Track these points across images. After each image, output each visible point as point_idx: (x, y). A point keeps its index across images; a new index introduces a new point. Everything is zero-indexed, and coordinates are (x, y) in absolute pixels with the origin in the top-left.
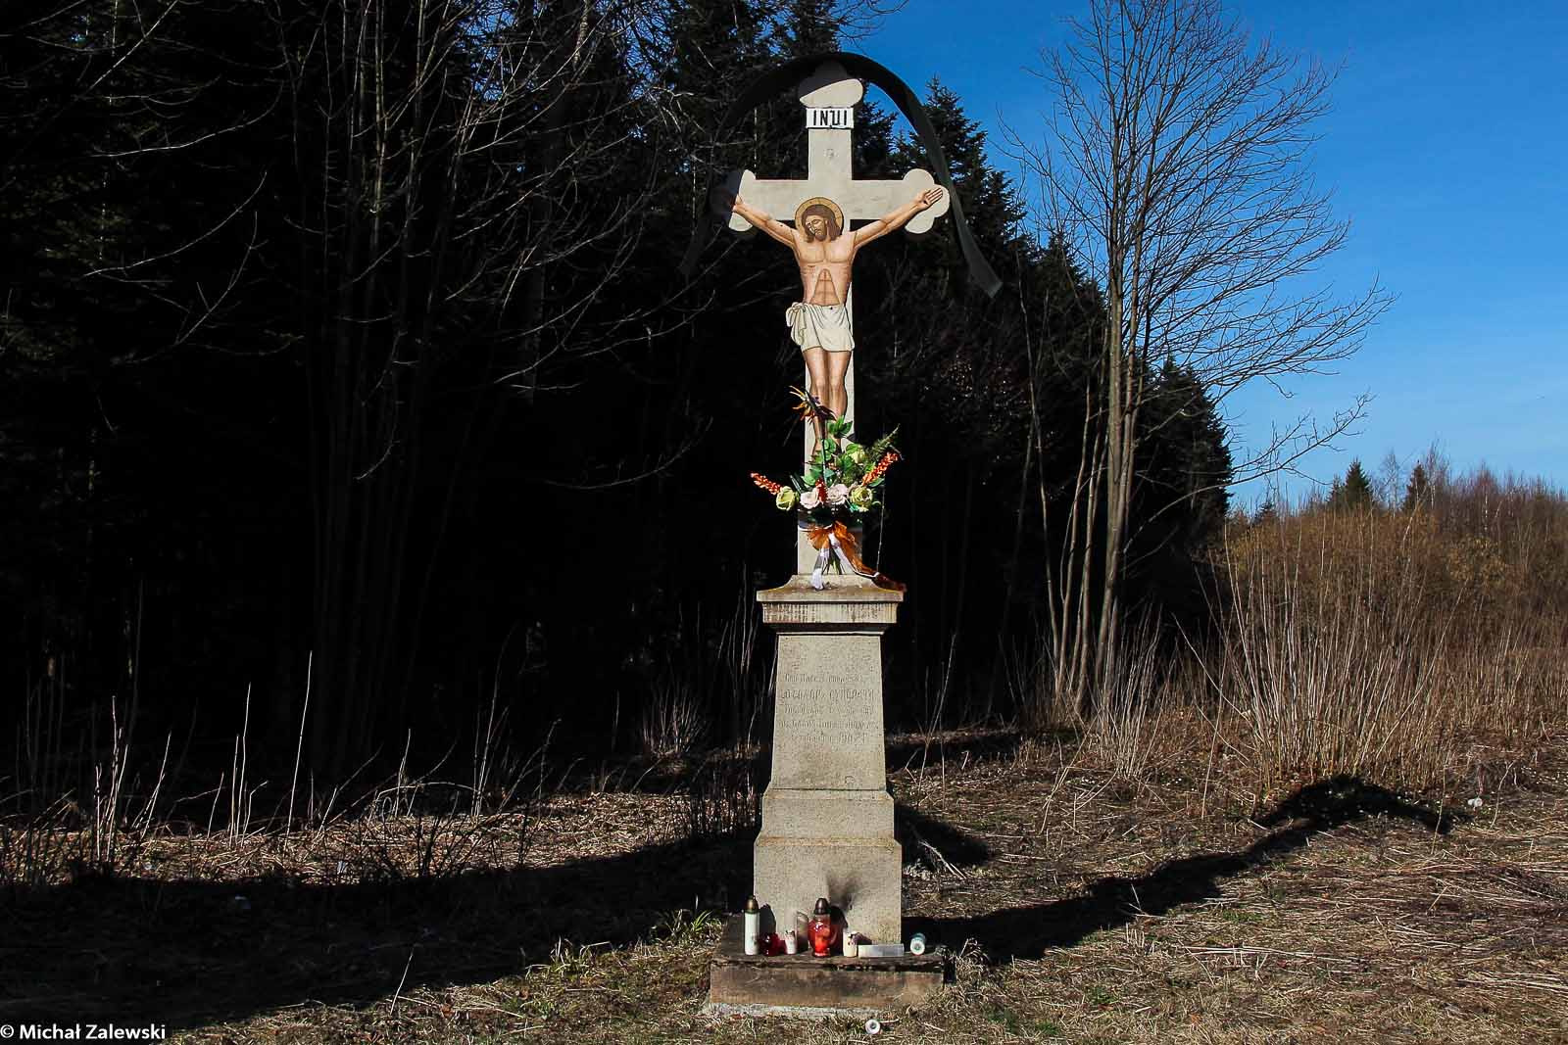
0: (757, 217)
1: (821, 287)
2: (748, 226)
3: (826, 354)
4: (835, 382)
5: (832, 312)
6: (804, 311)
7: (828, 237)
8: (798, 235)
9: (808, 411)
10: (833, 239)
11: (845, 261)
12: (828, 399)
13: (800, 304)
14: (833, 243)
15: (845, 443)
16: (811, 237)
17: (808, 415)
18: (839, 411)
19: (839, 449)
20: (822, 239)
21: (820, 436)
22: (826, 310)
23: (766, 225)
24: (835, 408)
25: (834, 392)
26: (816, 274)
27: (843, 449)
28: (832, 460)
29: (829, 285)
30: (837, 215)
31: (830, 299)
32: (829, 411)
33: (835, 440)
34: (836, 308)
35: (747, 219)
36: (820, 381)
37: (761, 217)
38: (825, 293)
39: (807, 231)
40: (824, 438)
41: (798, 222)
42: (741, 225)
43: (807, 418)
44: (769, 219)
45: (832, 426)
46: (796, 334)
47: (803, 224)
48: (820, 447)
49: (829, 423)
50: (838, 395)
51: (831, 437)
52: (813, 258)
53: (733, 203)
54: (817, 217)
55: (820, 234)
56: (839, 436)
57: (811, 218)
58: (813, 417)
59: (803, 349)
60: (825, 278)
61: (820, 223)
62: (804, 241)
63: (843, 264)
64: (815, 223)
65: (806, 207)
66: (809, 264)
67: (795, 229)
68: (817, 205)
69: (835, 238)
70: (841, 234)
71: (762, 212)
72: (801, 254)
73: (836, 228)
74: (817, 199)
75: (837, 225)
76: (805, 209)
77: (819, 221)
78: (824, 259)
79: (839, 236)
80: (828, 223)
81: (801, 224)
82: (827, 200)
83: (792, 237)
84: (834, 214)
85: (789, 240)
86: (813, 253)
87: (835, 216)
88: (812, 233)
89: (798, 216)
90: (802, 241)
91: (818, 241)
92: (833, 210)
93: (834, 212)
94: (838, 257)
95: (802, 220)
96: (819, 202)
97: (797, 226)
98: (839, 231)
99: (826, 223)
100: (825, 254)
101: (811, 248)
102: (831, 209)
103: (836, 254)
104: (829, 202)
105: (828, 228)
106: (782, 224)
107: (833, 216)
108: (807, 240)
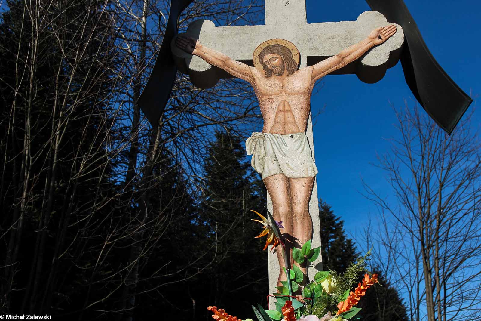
0: (217, 59)
1: (281, 117)
2: (207, 66)
3: (288, 182)
4: (299, 209)
5: (293, 140)
6: (264, 140)
7: (286, 72)
8: (257, 72)
9: (271, 239)
10: (291, 73)
11: (304, 93)
12: (291, 225)
13: (260, 134)
14: (290, 78)
15: (312, 272)
16: (269, 73)
17: (271, 244)
18: (305, 238)
19: (306, 279)
20: (280, 74)
21: (285, 265)
22: (287, 139)
23: (225, 65)
24: (300, 235)
25: (298, 218)
26: (275, 105)
27: (311, 278)
28: (299, 292)
29: (288, 115)
30: (294, 52)
31: (290, 128)
32: (293, 239)
33: (302, 269)
34: (296, 137)
35: (207, 60)
36: (283, 209)
37: (219, 58)
38: (285, 122)
39: (265, 68)
40: (289, 267)
41: (256, 61)
42: (200, 66)
43: (270, 247)
44: (228, 59)
45: (297, 253)
46: (256, 162)
47: (261, 61)
48: (285, 278)
49: (294, 251)
50: (303, 222)
51: (297, 265)
52: (272, 91)
53: (194, 47)
54: (274, 55)
55: (278, 70)
56: (305, 264)
57: (268, 57)
58: (276, 246)
59: (264, 176)
60: (284, 110)
61: (277, 60)
62: (262, 77)
63: (302, 95)
64: (273, 60)
65: (264, 47)
66: (268, 97)
67: (254, 66)
68: (275, 45)
69: (293, 73)
70: (298, 69)
71: (221, 53)
72: (260, 88)
73: (293, 64)
74: (274, 40)
75: (294, 62)
76: (263, 49)
77: (276, 58)
78: (283, 92)
79: (296, 71)
80: (285, 60)
81: (259, 62)
82: (283, 41)
83: (250, 74)
84: (291, 52)
85: (248, 76)
86: (272, 87)
87: (291, 54)
88: (270, 69)
89: (256, 55)
90: (260, 76)
91: (276, 76)
92: (290, 49)
93: (291, 51)
94: (296, 89)
95: (260, 59)
96: (276, 42)
97: (255, 64)
98: (296, 67)
99: (283, 60)
100: (283, 87)
101: (270, 82)
102: (288, 48)
103: (294, 86)
104: (286, 42)
105: (285, 64)
106: (240, 63)
107: (290, 54)
108: (266, 75)
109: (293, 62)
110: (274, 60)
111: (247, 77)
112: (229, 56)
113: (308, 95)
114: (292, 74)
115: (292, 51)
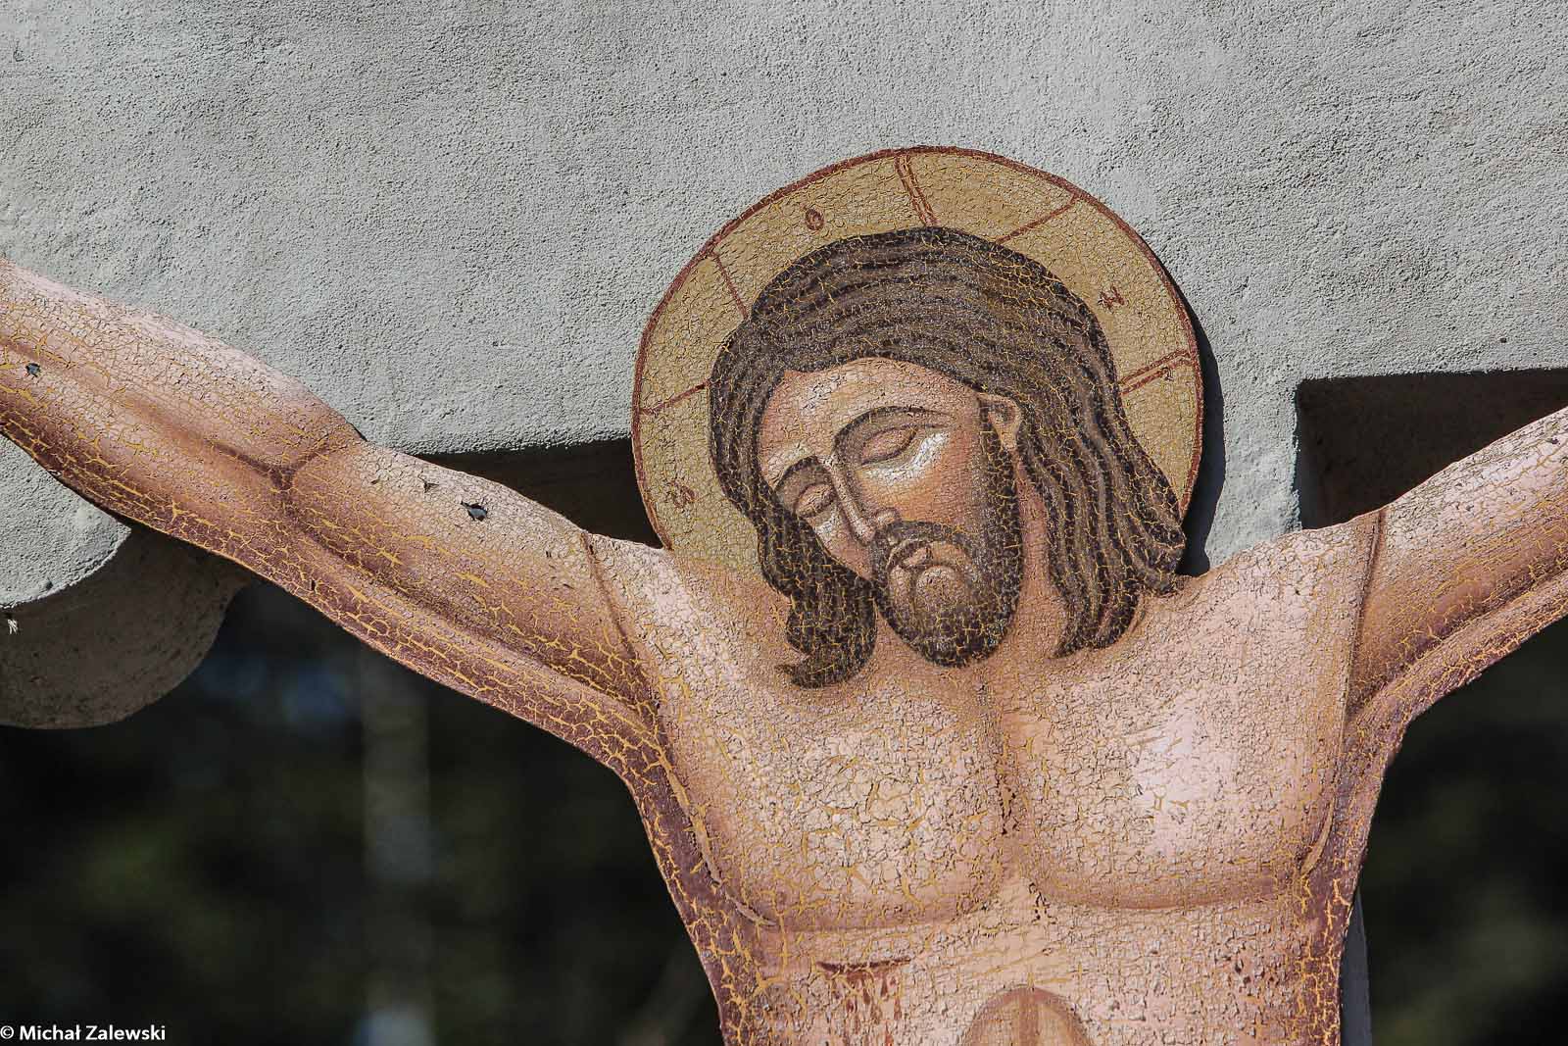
7: (1042, 609)
8: (686, 612)
10: (1102, 621)
11: (1259, 891)
14: (1091, 682)
16: (831, 622)
20: (969, 641)
23: (298, 518)
30: (1134, 339)
35: (59, 459)
37: (216, 424)
39: (790, 556)
41: (677, 460)
44: (333, 439)
47: (736, 468)
52: (876, 868)
54: (894, 384)
55: (940, 579)
57: (813, 405)
61: (932, 444)
62: (755, 675)
63: (1248, 919)
64: (877, 448)
65: (766, 275)
66: (828, 946)
67: (650, 537)
68: (897, 238)
69: (1125, 618)
70: (1193, 564)
71: (237, 361)
72: (731, 826)
73: (1121, 494)
74: (887, 167)
75: (1134, 465)
76: (750, 299)
77: (917, 421)
78: (1006, 872)
79: (1166, 591)
80: (1029, 440)
81: (709, 472)
82: (1003, 175)
83: (607, 643)
84: (1095, 337)
85: (577, 672)
86: (878, 810)
87: (1105, 357)
88: (845, 574)
89: (673, 387)
90: (733, 674)
91: (920, 663)
92: (1088, 288)
93: (1103, 315)
94: (1169, 839)
95: (717, 431)
96: (917, 196)
97: (662, 511)
98: (1159, 533)
99: (1009, 442)
100: (1012, 806)
101: (845, 745)
102: (1060, 272)
103: (1145, 803)
104: (1037, 200)
105: (1030, 504)
106: (478, 488)
107: (1092, 358)
108: (796, 657)
109: (1129, 469)
110: (892, 441)
111: (574, 688)
112: (338, 402)
113: (1315, 911)
114: (1112, 638)
115: (1117, 326)
